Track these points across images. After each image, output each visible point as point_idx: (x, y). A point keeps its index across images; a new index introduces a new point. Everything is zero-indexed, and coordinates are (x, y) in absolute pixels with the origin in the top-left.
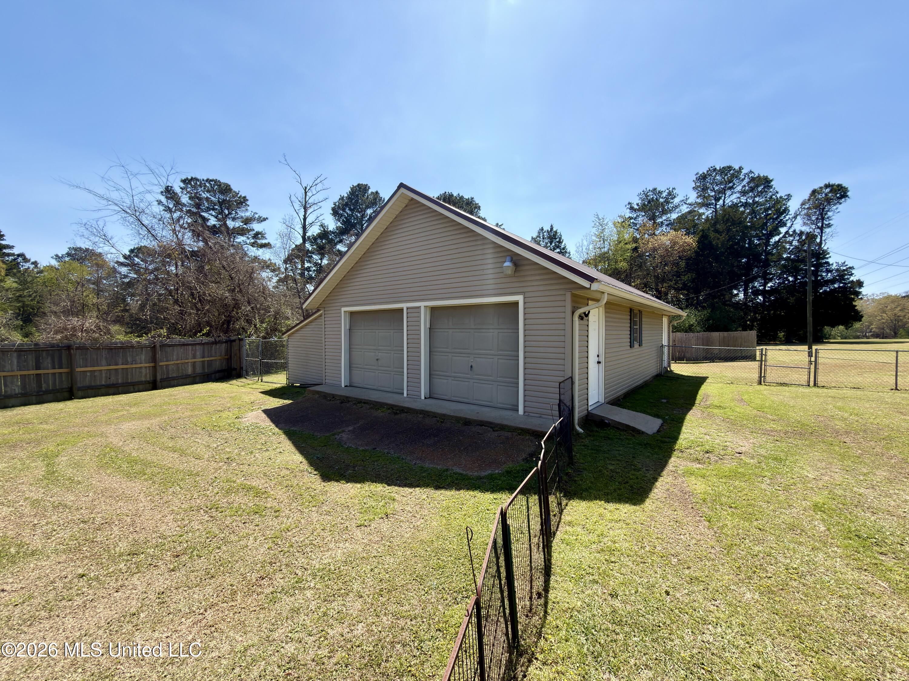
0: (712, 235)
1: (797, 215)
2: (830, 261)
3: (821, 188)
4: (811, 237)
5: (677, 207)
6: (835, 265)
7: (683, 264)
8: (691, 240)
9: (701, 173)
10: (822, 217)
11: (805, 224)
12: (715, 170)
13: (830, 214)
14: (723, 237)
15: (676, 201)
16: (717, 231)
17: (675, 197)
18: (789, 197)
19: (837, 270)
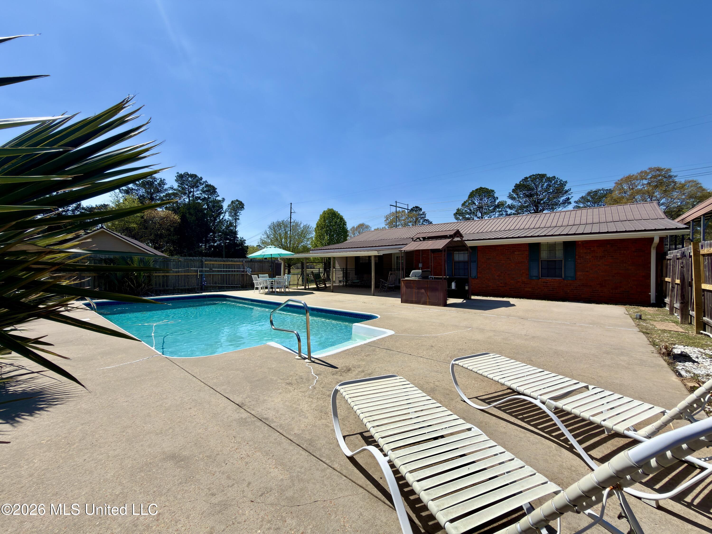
0: (187, 215)
1: (226, 211)
2: (238, 236)
3: (235, 201)
4: (231, 224)
5: (166, 190)
6: (240, 238)
7: (172, 229)
8: (177, 217)
9: (180, 173)
10: (236, 214)
11: (229, 216)
12: (188, 174)
13: (238, 214)
14: (193, 218)
15: (166, 187)
16: (190, 214)
17: (165, 184)
18: (224, 200)
19: (241, 240)
